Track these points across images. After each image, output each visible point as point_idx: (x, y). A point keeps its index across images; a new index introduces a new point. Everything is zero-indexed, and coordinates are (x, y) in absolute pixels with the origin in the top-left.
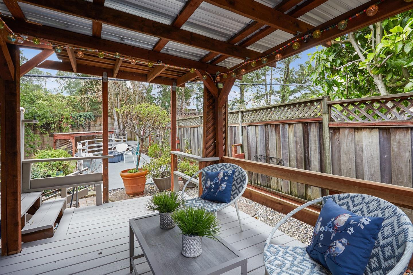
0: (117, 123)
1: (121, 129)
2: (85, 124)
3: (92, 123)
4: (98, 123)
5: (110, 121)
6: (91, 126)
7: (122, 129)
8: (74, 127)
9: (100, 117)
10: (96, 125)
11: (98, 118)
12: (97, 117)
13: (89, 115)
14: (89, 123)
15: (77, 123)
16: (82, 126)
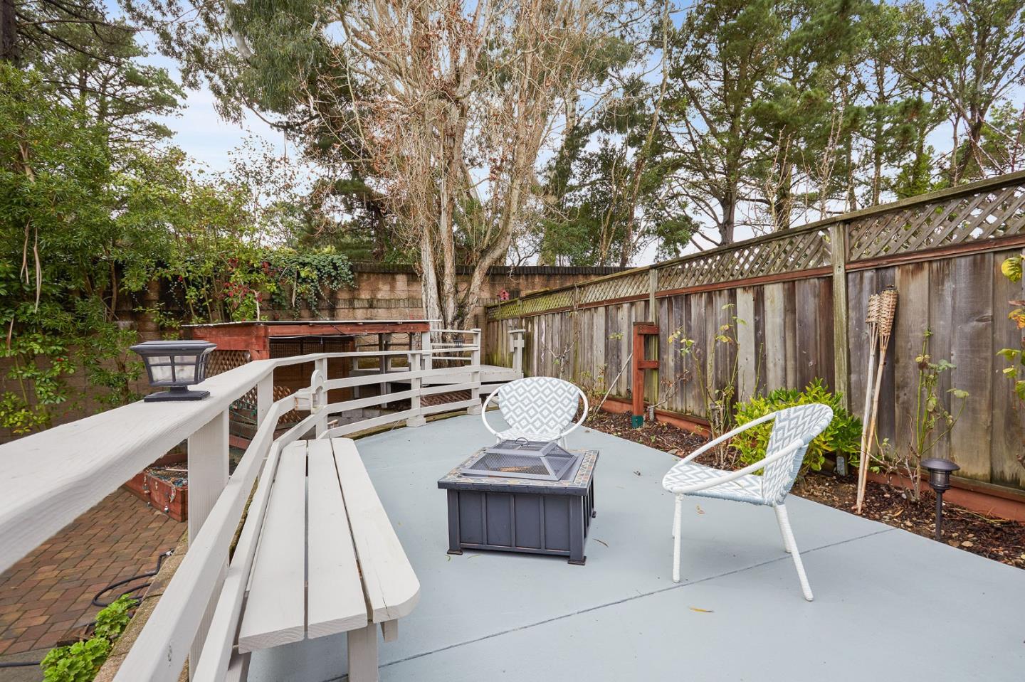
0: (433, 293)
1: (450, 319)
2: (318, 295)
3: (343, 295)
4: (363, 296)
5: (405, 288)
6: (341, 305)
7: (455, 319)
8: (280, 307)
9: (369, 273)
10: (356, 304)
11: (365, 277)
12: (361, 273)
13: (334, 265)
14: (333, 294)
15: (291, 295)
16: (308, 307)
